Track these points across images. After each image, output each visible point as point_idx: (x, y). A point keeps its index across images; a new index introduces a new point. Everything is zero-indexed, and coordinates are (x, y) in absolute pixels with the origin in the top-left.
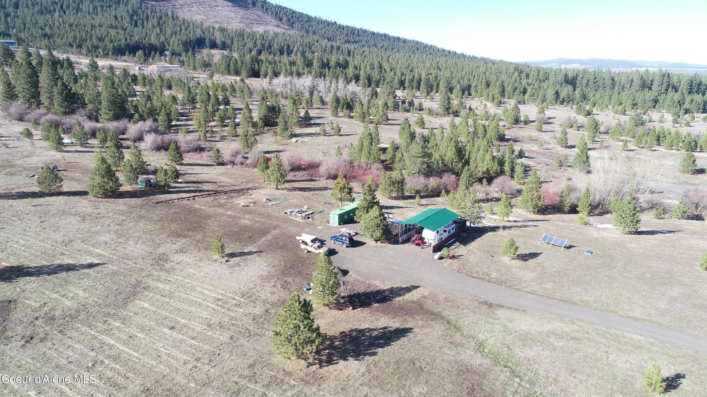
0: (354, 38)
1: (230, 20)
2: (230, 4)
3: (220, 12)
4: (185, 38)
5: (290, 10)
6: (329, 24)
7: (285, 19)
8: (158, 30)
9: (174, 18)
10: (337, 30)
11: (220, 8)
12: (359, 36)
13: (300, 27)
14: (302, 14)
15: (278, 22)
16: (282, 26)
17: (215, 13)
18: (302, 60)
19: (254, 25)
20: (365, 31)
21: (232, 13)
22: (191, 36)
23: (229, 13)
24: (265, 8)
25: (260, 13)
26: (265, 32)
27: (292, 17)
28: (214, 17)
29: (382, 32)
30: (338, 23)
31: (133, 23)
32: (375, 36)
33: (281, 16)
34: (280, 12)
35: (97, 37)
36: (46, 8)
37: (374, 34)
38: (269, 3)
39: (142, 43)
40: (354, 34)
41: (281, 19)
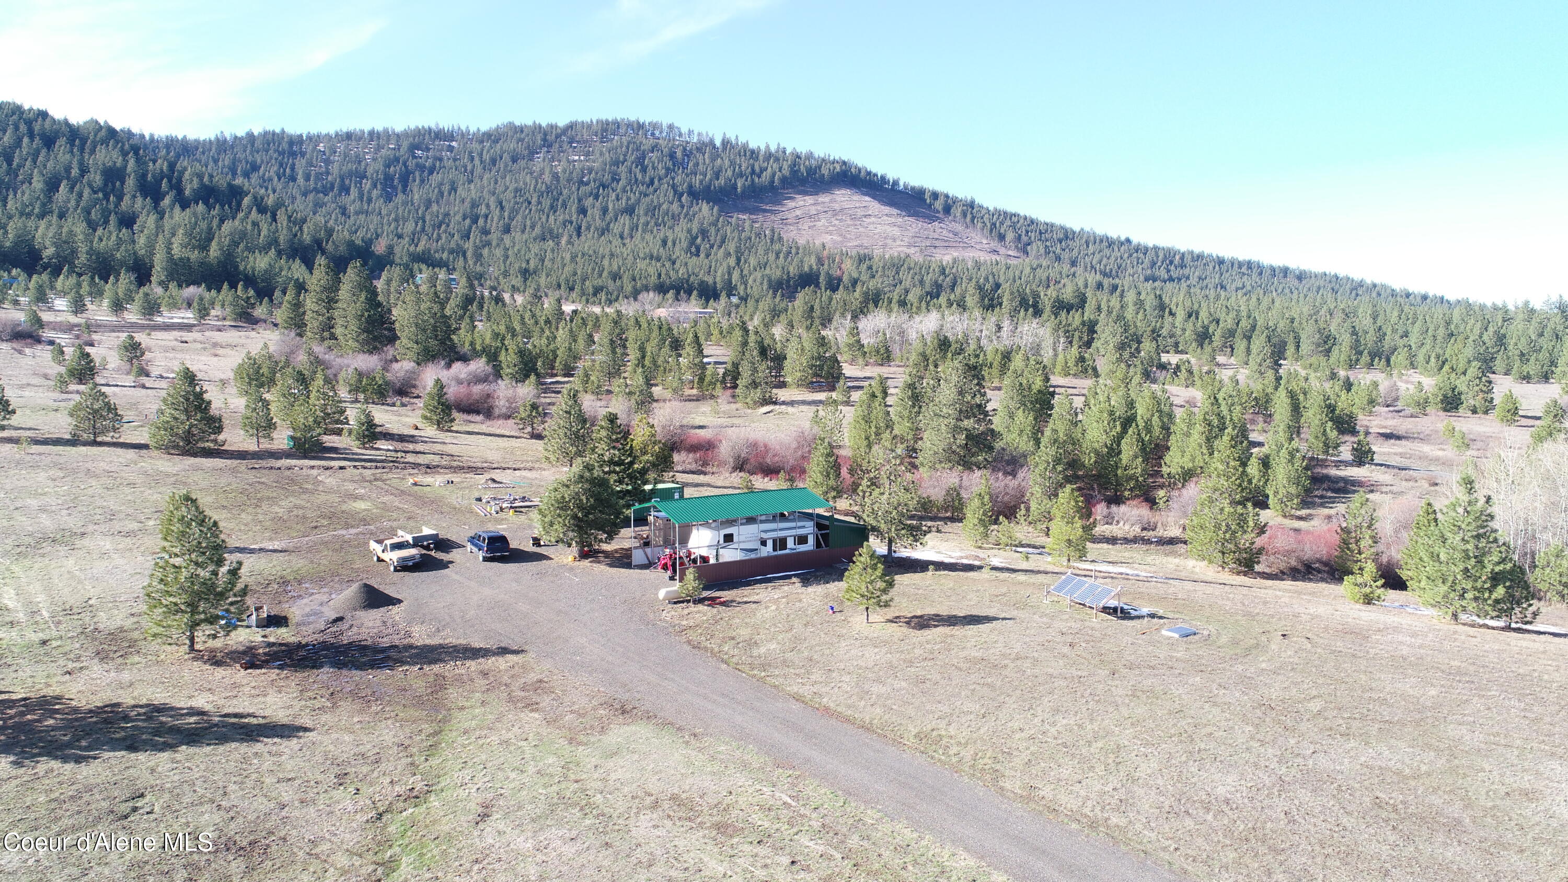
0: (1168, 271)
1: (889, 242)
2: (895, 211)
3: (871, 227)
4: (779, 273)
5: (1025, 218)
6: (1110, 243)
7: (1010, 236)
8: (732, 261)
9: (776, 238)
10: (1131, 255)
11: (873, 219)
12: (1183, 266)
13: (1042, 251)
14: (1052, 225)
15: (994, 244)
16: (1002, 251)
17: (861, 229)
19: (937, 250)
20: (1200, 257)
21: (896, 228)
22: (791, 269)
23: (889, 229)
24: (969, 216)
25: (959, 227)
26: (955, 261)
27: (1027, 232)
28: (858, 237)
29: (1242, 256)
30: (1135, 240)
31: (693, 249)
32: (1224, 268)
33: (1002, 231)
34: (1002, 223)
35: (610, 273)
36: (551, 231)
37: (1221, 262)
38: (981, 207)
39: (688, 281)
40: (1171, 262)
41: (1002, 238)
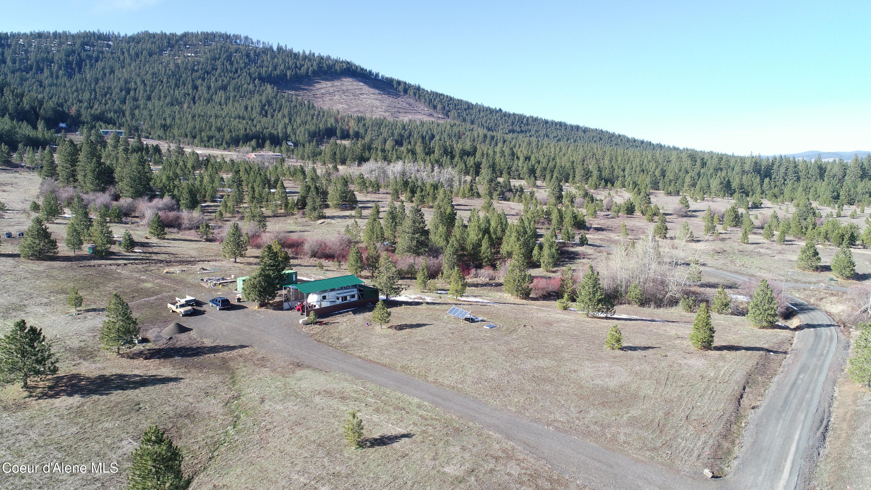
0: (521, 127)
1: (374, 109)
2: (377, 91)
3: (364, 100)
4: (314, 128)
5: (447, 97)
6: (491, 111)
7: (439, 106)
8: (287, 120)
9: (311, 107)
10: (502, 118)
11: (365, 96)
12: (528, 124)
13: (456, 115)
14: (461, 101)
15: (431, 111)
16: (435, 115)
17: (359, 102)
18: (422, 148)
19: (401, 114)
20: (536, 119)
21: (378, 101)
22: (321, 126)
23: (374, 102)
24: (417, 95)
25: (412, 101)
26: (410, 121)
27: (448, 104)
28: (357, 106)
29: (557, 120)
30: (504, 110)
31: (264, 112)
32: (548, 125)
33: (435, 104)
34: (435, 100)
35: (216, 127)
36: (177, 100)
37: (546, 122)
38: (423, 90)
39: (262, 133)
40: (522, 122)
41: (435, 107)
